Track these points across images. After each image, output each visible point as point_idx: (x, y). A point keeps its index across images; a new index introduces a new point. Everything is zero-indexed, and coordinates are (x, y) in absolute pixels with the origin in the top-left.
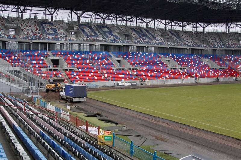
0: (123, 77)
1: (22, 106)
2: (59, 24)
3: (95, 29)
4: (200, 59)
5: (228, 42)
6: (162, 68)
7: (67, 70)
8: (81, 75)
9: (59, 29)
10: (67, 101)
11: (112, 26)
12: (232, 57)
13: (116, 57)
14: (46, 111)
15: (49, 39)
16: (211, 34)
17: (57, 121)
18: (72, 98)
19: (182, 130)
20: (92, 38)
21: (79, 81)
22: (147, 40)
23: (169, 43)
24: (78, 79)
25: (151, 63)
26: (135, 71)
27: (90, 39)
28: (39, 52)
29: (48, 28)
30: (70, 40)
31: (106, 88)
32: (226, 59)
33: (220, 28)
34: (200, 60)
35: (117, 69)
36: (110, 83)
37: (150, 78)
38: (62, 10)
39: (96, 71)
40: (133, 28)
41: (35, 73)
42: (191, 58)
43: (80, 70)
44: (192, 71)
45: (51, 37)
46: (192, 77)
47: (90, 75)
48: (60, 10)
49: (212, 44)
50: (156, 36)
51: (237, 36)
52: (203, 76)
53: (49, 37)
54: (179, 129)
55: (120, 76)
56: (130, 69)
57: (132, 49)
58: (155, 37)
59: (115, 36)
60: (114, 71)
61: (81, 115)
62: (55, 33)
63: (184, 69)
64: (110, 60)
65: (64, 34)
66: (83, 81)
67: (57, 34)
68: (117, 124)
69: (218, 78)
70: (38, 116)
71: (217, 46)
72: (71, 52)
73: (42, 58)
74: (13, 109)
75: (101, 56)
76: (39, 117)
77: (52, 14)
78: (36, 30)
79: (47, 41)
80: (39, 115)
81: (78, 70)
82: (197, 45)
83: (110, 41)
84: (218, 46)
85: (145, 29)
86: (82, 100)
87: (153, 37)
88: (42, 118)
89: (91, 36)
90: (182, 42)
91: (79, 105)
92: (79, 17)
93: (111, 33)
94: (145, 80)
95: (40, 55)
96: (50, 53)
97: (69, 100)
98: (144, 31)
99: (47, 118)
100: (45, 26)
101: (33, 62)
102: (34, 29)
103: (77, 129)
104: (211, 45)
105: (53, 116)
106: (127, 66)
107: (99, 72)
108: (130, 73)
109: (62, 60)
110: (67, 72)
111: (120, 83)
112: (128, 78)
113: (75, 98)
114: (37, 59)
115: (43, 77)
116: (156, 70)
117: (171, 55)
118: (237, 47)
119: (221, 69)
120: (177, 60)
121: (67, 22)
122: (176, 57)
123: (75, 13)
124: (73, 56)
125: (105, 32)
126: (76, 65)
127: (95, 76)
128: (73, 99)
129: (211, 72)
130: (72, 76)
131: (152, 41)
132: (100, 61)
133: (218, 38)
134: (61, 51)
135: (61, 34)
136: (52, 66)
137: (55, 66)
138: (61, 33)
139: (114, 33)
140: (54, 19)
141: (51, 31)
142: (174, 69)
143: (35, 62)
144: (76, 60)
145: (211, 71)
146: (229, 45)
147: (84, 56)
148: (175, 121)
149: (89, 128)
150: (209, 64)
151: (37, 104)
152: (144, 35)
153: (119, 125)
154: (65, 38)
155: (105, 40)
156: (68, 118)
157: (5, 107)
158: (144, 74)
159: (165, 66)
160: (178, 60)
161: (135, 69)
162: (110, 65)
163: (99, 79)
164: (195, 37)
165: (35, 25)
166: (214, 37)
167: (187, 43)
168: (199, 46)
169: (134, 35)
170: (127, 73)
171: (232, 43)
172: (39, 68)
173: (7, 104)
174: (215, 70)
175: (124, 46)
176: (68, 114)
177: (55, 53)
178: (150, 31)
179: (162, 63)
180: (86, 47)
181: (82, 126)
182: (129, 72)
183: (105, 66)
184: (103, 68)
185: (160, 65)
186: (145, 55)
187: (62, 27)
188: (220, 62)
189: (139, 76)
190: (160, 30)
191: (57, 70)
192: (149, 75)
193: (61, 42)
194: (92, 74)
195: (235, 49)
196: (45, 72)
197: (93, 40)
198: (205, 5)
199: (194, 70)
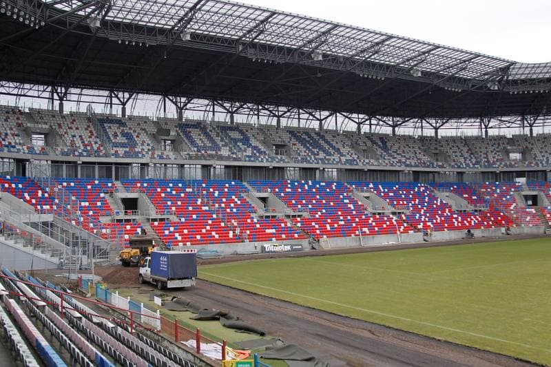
0: (274, 234)
1: (58, 300)
2: (139, 124)
3: (213, 134)
4: (433, 191)
5: (487, 156)
6: (354, 212)
7: (155, 220)
8: (186, 231)
9: (139, 134)
10: (156, 286)
11: (250, 127)
12: (497, 186)
13: (259, 191)
14: (110, 310)
15: (116, 154)
16: (453, 140)
17: (134, 331)
18: (165, 279)
19: (402, 344)
20: (209, 152)
21: (181, 244)
22: (322, 155)
23: (367, 161)
24: (179, 238)
25: (332, 204)
26: (299, 219)
27: (203, 155)
28: (97, 182)
29: (116, 133)
30: (161, 157)
31: (238, 257)
32: (484, 190)
33: (469, 128)
34: (433, 194)
35: (262, 217)
36: (248, 247)
37: (330, 235)
38: (146, 96)
39: (217, 222)
40: (292, 132)
41: (86, 227)
42: (414, 191)
43: (183, 220)
44: (417, 217)
45: (121, 151)
46: (417, 230)
47: (204, 231)
48: (140, 96)
49: (454, 161)
50: (339, 146)
51: (503, 143)
52: (439, 227)
53: (116, 152)
54: (396, 342)
55: (268, 231)
56: (288, 216)
57: (291, 175)
58: (339, 149)
59: (255, 148)
60: (255, 220)
61: (185, 317)
62: (131, 143)
63: (400, 213)
64: (245, 197)
65: (148, 145)
66: (188, 244)
67: (135, 145)
68: (262, 334)
69: (469, 231)
70: (92, 321)
71: (464, 164)
72: (163, 183)
73: (102, 195)
74: (38, 307)
75: (226, 190)
76: (95, 323)
77: (124, 104)
78: (90, 137)
79: (113, 160)
80: (95, 320)
81: (177, 220)
82: (425, 163)
83: (245, 158)
84: (467, 165)
85: (316, 133)
86: (186, 283)
87: (334, 148)
88: (100, 325)
89: (205, 148)
90: (394, 158)
91: (181, 296)
92: (180, 110)
93: (246, 141)
94: (321, 239)
95: (97, 190)
96: (118, 184)
97: (160, 285)
98: (315, 137)
99: (111, 325)
100: (110, 127)
101: (83, 204)
102: (86, 134)
103: (176, 349)
104: (453, 164)
105: (126, 320)
106: (281, 210)
107: (223, 224)
108: (289, 225)
109: (145, 200)
110: (156, 223)
111: (268, 246)
112: (284, 236)
113: (172, 279)
114: (92, 197)
115: (105, 236)
116: (341, 218)
117: (371, 186)
118: (506, 165)
119: (476, 211)
120: (386, 196)
121: (155, 119)
122: (382, 190)
123: (172, 101)
124: (169, 190)
125: (235, 141)
126: (174, 208)
127: (214, 233)
128: (169, 282)
129: (457, 219)
130: (167, 232)
131: (332, 158)
132: (224, 200)
133: (466, 149)
134: (142, 180)
135: (142, 145)
136: (123, 211)
137: (129, 211)
138: (144, 143)
139: (254, 143)
141: (121, 139)
142: (379, 214)
143: (87, 204)
144: (174, 199)
145: (455, 216)
146: (488, 161)
147: (191, 190)
148: (387, 324)
149: (203, 346)
150: (451, 202)
151: (89, 295)
152: (316, 144)
153: (268, 338)
154: (150, 153)
155: (234, 156)
156: (157, 325)
157: (19, 301)
158: (317, 226)
159: (359, 208)
161: (299, 216)
162: (245, 210)
163: (224, 239)
164: (419, 148)
165: (89, 126)
166: (457, 146)
167: (403, 159)
168: (428, 166)
169: (295, 145)
170: (283, 225)
171: (494, 157)
172: (96, 218)
173: (25, 295)
174: (464, 214)
175: (274, 168)
176: (158, 315)
177: (129, 184)
178: (328, 137)
179: (352, 201)
180: (195, 172)
181: (187, 341)
182: (286, 223)
183: (235, 210)
184: (231, 216)
185: (351, 206)
186: (318, 186)
187: (144, 129)
188: (475, 197)
189: (307, 231)
190: (348, 134)
191: (134, 220)
192: (328, 227)
193: (143, 161)
194: (208, 228)
195: (500, 169)
196: (109, 225)
197: (209, 155)
198: (436, 82)
199: (421, 215)
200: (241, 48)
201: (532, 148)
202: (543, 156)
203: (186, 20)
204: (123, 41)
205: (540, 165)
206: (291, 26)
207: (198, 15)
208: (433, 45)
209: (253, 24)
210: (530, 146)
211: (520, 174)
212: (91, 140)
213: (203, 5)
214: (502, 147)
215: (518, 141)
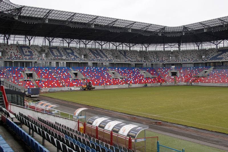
0: (76, 84)
2: (35, 48)
3: (61, 51)
5: (162, 58)
7: (37, 80)
8: (46, 84)
9: (34, 51)
10: (29, 97)
11: (75, 48)
12: (164, 69)
13: (74, 71)
15: (26, 59)
16: (152, 52)
18: (31, 95)
20: (58, 58)
21: (44, 87)
22: (100, 58)
23: (116, 60)
24: (44, 86)
25: (99, 75)
26: (86, 80)
27: (56, 58)
28: (19, 68)
29: (26, 51)
30: (41, 59)
32: (159, 70)
33: (159, 48)
34: (139, 71)
35: (73, 79)
36: (66, 88)
38: (38, 37)
39: (57, 81)
40: (90, 50)
41: (14, 82)
42: (132, 71)
43: (46, 80)
44: (129, 79)
45: (28, 57)
46: (127, 83)
47: (52, 83)
48: (36, 37)
51: (169, 53)
52: (135, 83)
55: (74, 84)
56: (82, 79)
58: (107, 56)
59: (76, 56)
60: (71, 80)
62: (31, 55)
63: (123, 78)
64: (69, 73)
65: (37, 55)
66: (46, 87)
67: (33, 55)
71: (153, 61)
73: (20, 72)
75: (63, 70)
77: (29, 41)
78: (17, 53)
79: (24, 60)
81: (45, 80)
82: (139, 61)
83: (72, 59)
84: (155, 61)
85: (100, 50)
87: (105, 55)
89: (57, 56)
90: (127, 59)
92: (50, 42)
93: (73, 53)
95: (19, 70)
96: (26, 69)
98: (99, 51)
100: (24, 49)
101: (14, 75)
102: (16, 52)
104: (149, 61)
106: (81, 76)
107: (59, 82)
108: (82, 82)
109: (35, 74)
110: (37, 81)
111: (73, 88)
112: (79, 85)
114: (17, 73)
115: (19, 85)
116: (101, 79)
117: (117, 69)
118: (168, 61)
119: (152, 77)
121: (41, 46)
122: (120, 70)
123: (47, 39)
124: (43, 70)
125: (68, 53)
126: (44, 77)
127: (55, 84)
129: (144, 80)
130: (40, 84)
131: (103, 59)
132: (62, 74)
133: (155, 55)
134: (34, 67)
135: (35, 55)
136: (27, 77)
137: (28, 77)
139: (75, 54)
140: (31, 44)
141: (28, 53)
142: (115, 78)
143: (15, 75)
144: (44, 74)
145: (144, 79)
146: (162, 60)
147: (51, 70)
150: (145, 75)
152: (99, 54)
154: (38, 58)
155: (67, 59)
159: (109, 76)
160: (121, 72)
161: (86, 79)
162: (68, 77)
163: (59, 86)
164: (138, 55)
165: (17, 49)
166: (153, 54)
167: (131, 59)
168: (140, 62)
169: (90, 54)
170: (80, 82)
171: (165, 59)
172: (18, 79)
174: (147, 78)
175: (81, 63)
177: (30, 69)
178: (104, 52)
179: (107, 74)
180: (54, 64)
182: (81, 81)
183: (64, 77)
184: (62, 79)
185: (106, 76)
186: (96, 69)
187: (36, 50)
188: (154, 73)
190: (112, 50)
191: (30, 80)
192: (95, 82)
193: (35, 61)
194: (54, 82)
195: (166, 63)
196: (22, 82)
197: (58, 59)
198: (139, 33)
199: (131, 79)
200: (67, 23)
201: (179, 55)
202: (182, 58)
203: (47, 16)
204: (26, 22)
205: (180, 61)
206: (83, 17)
207: (50, 15)
208: (134, 22)
209: (69, 17)
210: (178, 55)
211: (173, 65)
212: (18, 54)
213: (52, 11)
214: (168, 55)
215: (174, 53)
